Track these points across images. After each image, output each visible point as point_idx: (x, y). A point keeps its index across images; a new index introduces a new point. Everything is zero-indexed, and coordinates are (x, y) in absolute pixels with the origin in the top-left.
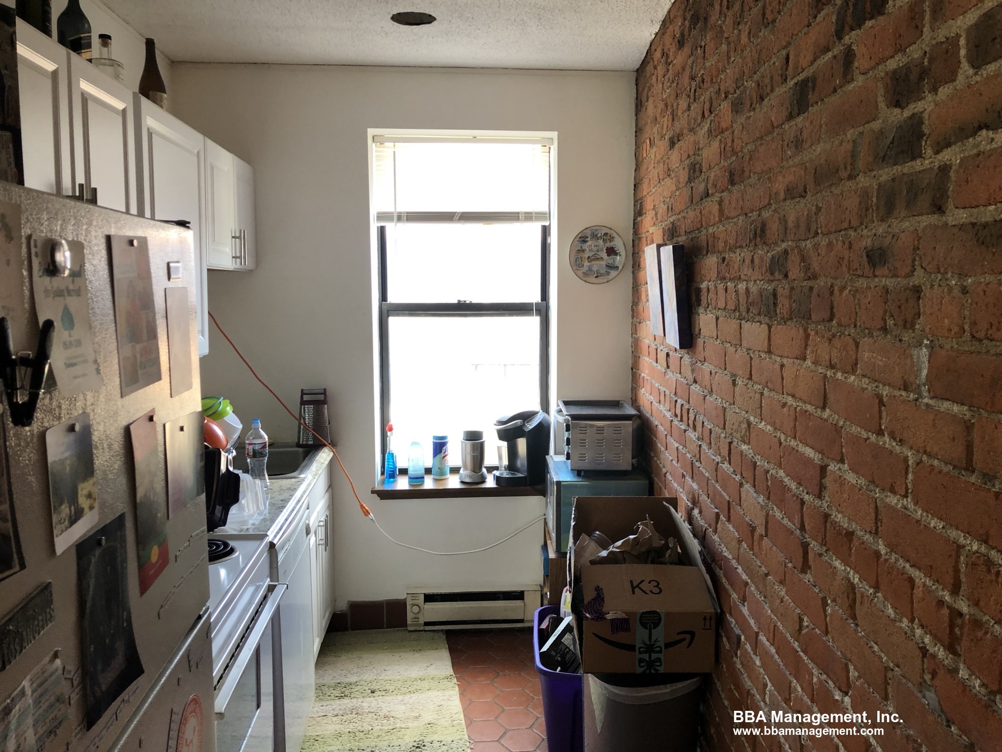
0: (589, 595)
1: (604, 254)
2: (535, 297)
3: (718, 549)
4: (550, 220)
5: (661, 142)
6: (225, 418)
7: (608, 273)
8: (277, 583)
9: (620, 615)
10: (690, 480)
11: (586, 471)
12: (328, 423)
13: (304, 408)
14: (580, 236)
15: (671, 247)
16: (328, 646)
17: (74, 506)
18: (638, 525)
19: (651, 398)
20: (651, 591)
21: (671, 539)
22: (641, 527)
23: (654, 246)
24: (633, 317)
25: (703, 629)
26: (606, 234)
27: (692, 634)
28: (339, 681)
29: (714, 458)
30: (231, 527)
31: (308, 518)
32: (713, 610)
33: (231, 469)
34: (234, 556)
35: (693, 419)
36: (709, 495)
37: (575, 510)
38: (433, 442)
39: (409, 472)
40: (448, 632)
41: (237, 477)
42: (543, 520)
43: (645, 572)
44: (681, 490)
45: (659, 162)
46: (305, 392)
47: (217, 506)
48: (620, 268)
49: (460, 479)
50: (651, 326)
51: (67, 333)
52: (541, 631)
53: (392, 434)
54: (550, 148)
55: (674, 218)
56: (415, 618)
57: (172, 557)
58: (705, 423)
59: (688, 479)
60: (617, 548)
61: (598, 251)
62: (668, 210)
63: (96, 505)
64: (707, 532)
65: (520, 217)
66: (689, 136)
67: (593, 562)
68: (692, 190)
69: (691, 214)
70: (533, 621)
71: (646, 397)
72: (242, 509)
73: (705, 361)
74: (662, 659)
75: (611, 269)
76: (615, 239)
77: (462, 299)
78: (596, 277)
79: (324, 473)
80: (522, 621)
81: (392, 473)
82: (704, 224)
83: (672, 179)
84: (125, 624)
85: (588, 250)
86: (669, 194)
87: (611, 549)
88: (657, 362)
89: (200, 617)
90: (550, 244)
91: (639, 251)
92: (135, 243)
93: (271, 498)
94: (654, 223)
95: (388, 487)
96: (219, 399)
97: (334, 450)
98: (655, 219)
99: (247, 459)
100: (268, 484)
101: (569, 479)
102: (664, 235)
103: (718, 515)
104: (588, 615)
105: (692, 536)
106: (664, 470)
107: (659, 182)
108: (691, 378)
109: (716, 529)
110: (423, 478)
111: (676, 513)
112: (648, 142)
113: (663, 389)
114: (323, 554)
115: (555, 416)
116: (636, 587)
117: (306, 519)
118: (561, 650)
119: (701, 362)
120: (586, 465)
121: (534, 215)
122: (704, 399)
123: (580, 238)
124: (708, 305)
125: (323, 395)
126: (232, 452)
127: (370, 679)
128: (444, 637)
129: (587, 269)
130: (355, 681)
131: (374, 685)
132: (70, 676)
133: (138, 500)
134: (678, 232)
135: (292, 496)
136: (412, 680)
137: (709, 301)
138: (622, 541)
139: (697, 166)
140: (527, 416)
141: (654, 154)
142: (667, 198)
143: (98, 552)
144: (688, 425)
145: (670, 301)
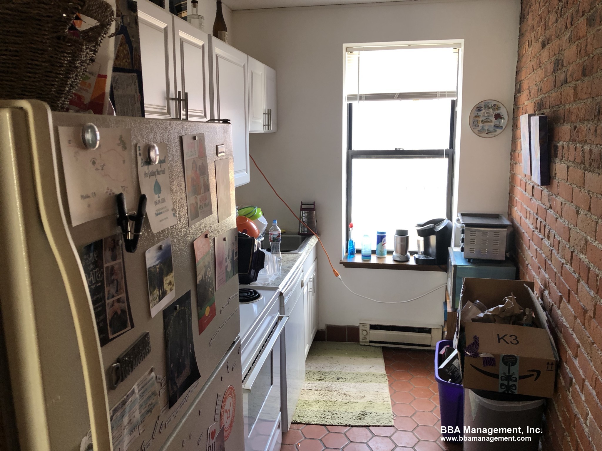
0: (469, 341)
1: (493, 119)
2: (445, 146)
3: (560, 320)
4: (457, 96)
5: (536, 43)
6: (258, 219)
7: (495, 131)
8: (283, 316)
9: (489, 355)
10: (544, 271)
11: (474, 259)
12: (315, 221)
13: (303, 212)
14: (477, 107)
15: (538, 117)
16: (314, 349)
17: (162, 290)
18: (505, 299)
19: (521, 214)
20: (511, 342)
21: (527, 309)
22: (507, 300)
23: (527, 115)
24: (511, 159)
25: (547, 370)
26: (495, 105)
27: (539, 373)
28: (319, 370)
29: (560, 259)
30: (259, 282)
31: (303, 277)
32: (554, 359)
33: (260, 249)
34: (260, 299)
35: (548, 232)
36: (556, 283)
37: (463, 286)
38: (377, 235)
39: (362, 252)
40: (383, 348)
41: (263, 254)
42: (445, 287)
43: (509, 329)
44: (537, 277)
45: (534, 57)
46: (303, 203)
47: (252, 270)
48: (504, 127)
49: (393, 258)
50: (523, 167)
51: (157, 196)
52: (440, 355)
53: (352, 230)
54: (459, 50)
55: (542, 96)
56: (364, 338)
57: (217, 312)
58: (556, 236)
59: (542, 271)
60: (490, 312)
61: (489, 116)
62: (538, 90)
63: (174, 288)
64: (554, 307)
65: (438, 95)
66: (556, 41)
67: (474, 320)
68: (555, 78)
69: (554, 95)
70: (435, 347)
71: (518, 213)
72: (266, 271)
73: (558, 195)
74: (517, 385)
75: (497, 128)
76: (501, 109)
77: (398, 147)
78: (487, 133)
79: (313, 250)
80: (429, 346)
81: (352, 252)
82: (562, 102)
83: (542, 69)
84: (190, 351)
85: (482, 115)
86: (540, 80)
87: (486, 312)
88: (526, 191)
89: (234, 343)
90: (456, 112)
91: (518, 116)
92: (197, 138)
93: (282, 265)
94: (528, 99)
95: (349, 260)
96: (255, 208)
97: (319, 238)
98: (529, 96)
99: (269, 243)
100: (281, 257)
101: (462, 264)
102: (534, 107)
103: (561, 297)
104: (468, 353)
105: (542, 309)
106: (527, 262)
107: (533, 71)
108: (548, 205)
109: (560, 306)
110: (370, 256)
111: (532, 293)
112: (527, 44)
113: (529, 209)
114: (312, 298)
115: (455, 223)
116: (501, 338)
117: (302, 278)
118: (452, 369)
119: (555, 195)
120: (474, 255)
121: (446, 93)
122: (556, 220)
123: (477, 108)
124: (563, 157)
125: (313, 206)
126: (262, 238)
127: (337, 371)
128: (381, 350)
129: (481, 128)
130: (328, 371)
131: (339, 374)
132: (160, 381)
133: (198, 283)
134: (544, 107)
135: (293, 264)
136: (361, 375)
137: (563, 155)
138: (494, 308)
139: (560, 62)
140: (437, 222)
141: (530, 51)
142: (538, 82)
143: (175, 314)
144: (544, 236)
145: (536, 153)
